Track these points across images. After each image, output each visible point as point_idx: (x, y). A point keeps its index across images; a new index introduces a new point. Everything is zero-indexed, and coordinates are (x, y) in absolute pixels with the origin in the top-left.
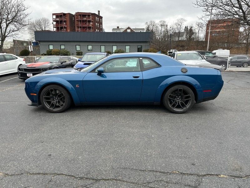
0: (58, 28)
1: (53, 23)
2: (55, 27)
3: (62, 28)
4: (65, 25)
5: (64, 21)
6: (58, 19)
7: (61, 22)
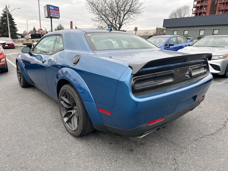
0: (196, 14)
1: (192, 10)
2: (194, 14)
3: (200, 14)
4: (205, 10)
5: (204, 6)
6: (199, 5)
7: (201, 7)
